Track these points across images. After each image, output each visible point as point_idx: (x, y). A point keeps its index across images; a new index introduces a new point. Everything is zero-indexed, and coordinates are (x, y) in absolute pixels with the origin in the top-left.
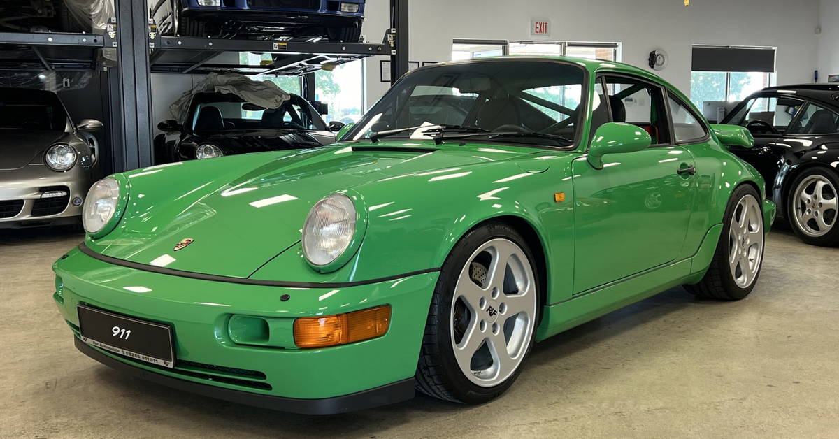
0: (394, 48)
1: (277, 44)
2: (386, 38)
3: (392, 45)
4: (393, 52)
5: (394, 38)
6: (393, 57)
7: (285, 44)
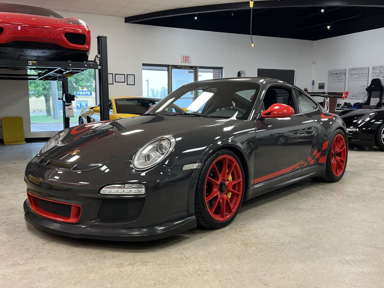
0: (100, 65)
1: (30, 62)
2: (95, 59)
3: (98, 64)
4: (99, 67)
5: (100, 60)
6: (99, 69)
7: (36, 62)
